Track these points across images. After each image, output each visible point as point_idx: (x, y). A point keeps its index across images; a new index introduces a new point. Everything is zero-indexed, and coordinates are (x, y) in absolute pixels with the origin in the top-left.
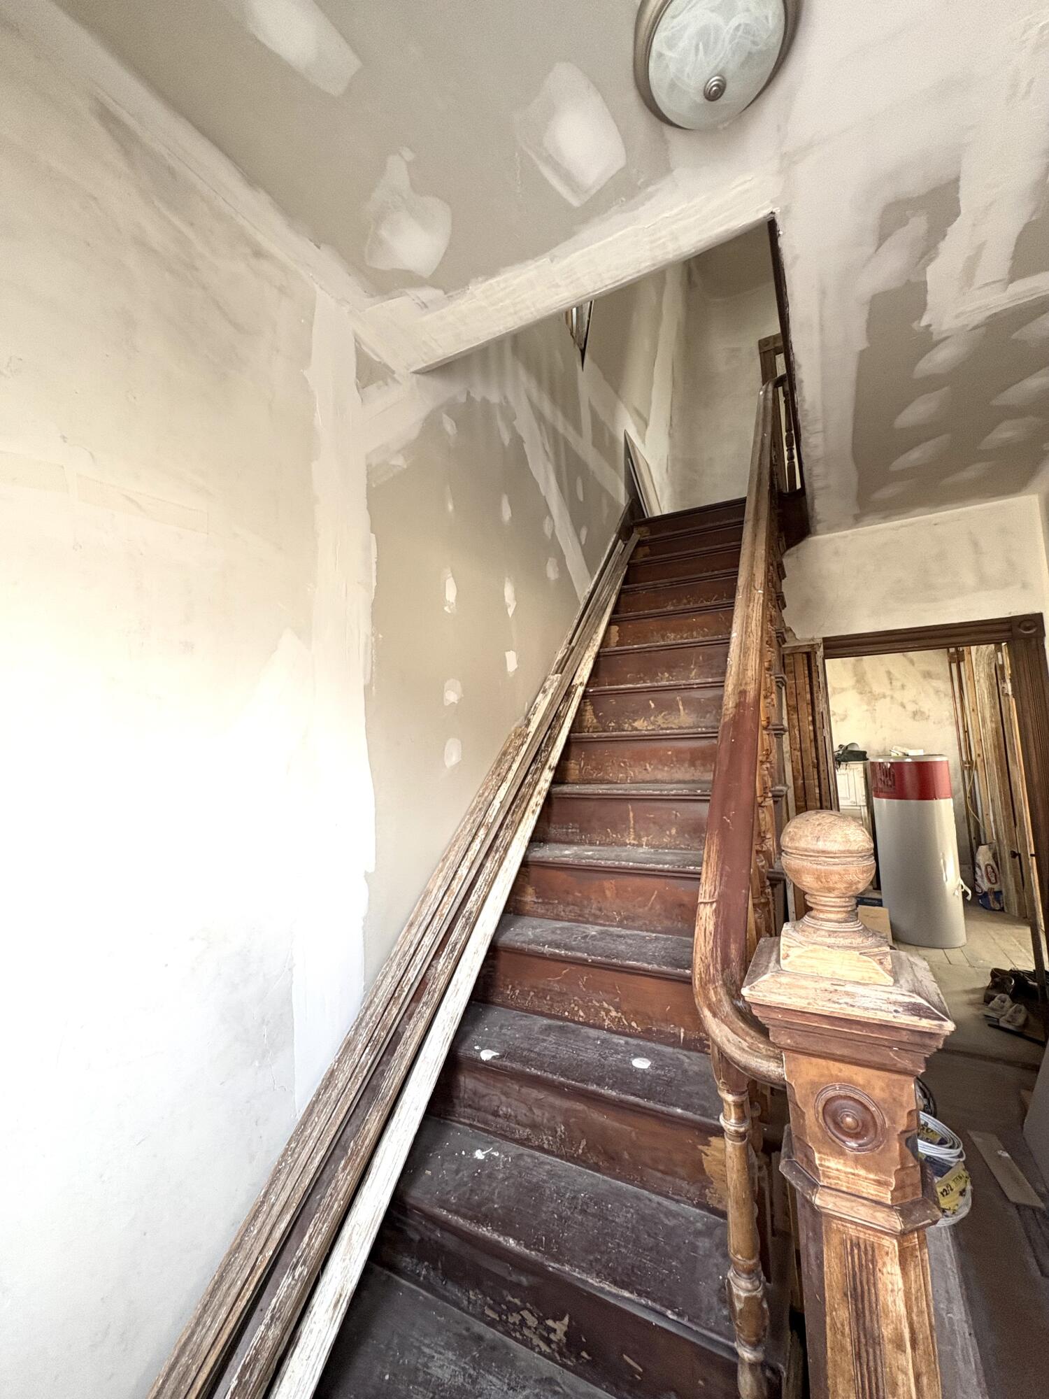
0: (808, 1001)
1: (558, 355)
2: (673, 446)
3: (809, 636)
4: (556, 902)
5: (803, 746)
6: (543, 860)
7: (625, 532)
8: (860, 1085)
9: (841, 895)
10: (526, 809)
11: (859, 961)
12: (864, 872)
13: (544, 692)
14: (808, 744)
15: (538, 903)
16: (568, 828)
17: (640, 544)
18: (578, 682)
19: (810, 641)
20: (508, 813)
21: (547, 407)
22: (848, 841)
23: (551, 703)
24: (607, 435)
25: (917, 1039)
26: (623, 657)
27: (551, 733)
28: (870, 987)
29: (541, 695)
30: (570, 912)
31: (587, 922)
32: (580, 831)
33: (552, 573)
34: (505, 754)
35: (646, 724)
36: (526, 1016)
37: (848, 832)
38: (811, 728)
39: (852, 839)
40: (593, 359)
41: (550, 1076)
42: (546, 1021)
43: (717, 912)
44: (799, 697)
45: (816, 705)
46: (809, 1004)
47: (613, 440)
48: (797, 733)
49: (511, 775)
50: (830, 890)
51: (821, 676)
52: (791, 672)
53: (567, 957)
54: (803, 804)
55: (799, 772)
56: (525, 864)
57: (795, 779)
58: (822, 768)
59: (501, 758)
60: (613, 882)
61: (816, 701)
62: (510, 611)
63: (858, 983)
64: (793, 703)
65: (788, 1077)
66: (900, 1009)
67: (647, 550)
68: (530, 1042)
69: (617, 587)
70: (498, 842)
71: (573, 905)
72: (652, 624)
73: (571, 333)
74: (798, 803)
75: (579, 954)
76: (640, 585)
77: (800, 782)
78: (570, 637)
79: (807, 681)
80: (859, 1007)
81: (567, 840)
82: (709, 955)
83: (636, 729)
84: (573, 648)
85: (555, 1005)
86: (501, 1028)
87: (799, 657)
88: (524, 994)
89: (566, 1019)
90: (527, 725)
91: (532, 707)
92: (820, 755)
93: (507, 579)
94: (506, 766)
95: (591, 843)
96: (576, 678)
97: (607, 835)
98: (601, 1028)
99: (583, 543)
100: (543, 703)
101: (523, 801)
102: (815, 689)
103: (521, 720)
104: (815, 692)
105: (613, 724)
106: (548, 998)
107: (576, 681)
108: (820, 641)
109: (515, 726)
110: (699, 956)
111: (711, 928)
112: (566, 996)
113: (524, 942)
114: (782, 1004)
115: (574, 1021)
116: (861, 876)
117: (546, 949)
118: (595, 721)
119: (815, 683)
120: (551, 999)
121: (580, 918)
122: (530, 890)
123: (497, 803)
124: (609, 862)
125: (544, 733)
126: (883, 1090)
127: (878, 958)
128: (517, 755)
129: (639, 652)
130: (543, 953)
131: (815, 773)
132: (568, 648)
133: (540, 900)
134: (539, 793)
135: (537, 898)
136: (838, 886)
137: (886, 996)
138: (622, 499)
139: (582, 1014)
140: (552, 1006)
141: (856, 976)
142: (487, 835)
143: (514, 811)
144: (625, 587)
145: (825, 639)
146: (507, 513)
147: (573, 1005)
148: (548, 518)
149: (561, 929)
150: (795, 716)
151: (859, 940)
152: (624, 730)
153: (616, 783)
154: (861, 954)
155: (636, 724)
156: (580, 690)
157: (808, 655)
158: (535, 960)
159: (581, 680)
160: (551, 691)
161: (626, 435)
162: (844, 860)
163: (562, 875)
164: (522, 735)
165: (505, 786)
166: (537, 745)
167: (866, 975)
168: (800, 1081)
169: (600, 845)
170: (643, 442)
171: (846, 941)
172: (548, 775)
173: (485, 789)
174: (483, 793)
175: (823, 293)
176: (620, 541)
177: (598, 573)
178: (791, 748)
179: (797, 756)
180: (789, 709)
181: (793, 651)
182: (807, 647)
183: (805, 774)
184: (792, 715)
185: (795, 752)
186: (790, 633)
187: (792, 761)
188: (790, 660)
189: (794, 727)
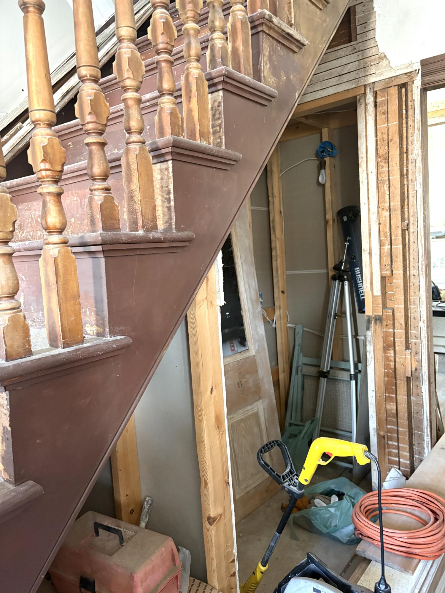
3: (406, 62)
5: (392, 204)
14: (396, 203)
19: (406, 68)
44: (390, 144)
45: (410, 153)
48: (386, 188)
52: (384, 113)
54: (389, 272)
55: (386, 236)
58: (412, 229)
61: (410, 148)
74: (384, 272)
77: (387, 247)
87: (395, 91)
92: (411, 214)
102: (410, 131)
104: (410, 135)
108: (418, 66)
119: (410, 123)
145: (424, 62)
150: (385, 169)
157: (404, 85)
178: (379, 207)
179: (385, 217)
180: (379, 160)
181: (387, 84)
182: (403, 76)
183: (393, 238)
184: (382, 167)
185: (383, 212)
186: (384, 60)
187: (380, 224)
188: (383, 97)
189: (383, 182)
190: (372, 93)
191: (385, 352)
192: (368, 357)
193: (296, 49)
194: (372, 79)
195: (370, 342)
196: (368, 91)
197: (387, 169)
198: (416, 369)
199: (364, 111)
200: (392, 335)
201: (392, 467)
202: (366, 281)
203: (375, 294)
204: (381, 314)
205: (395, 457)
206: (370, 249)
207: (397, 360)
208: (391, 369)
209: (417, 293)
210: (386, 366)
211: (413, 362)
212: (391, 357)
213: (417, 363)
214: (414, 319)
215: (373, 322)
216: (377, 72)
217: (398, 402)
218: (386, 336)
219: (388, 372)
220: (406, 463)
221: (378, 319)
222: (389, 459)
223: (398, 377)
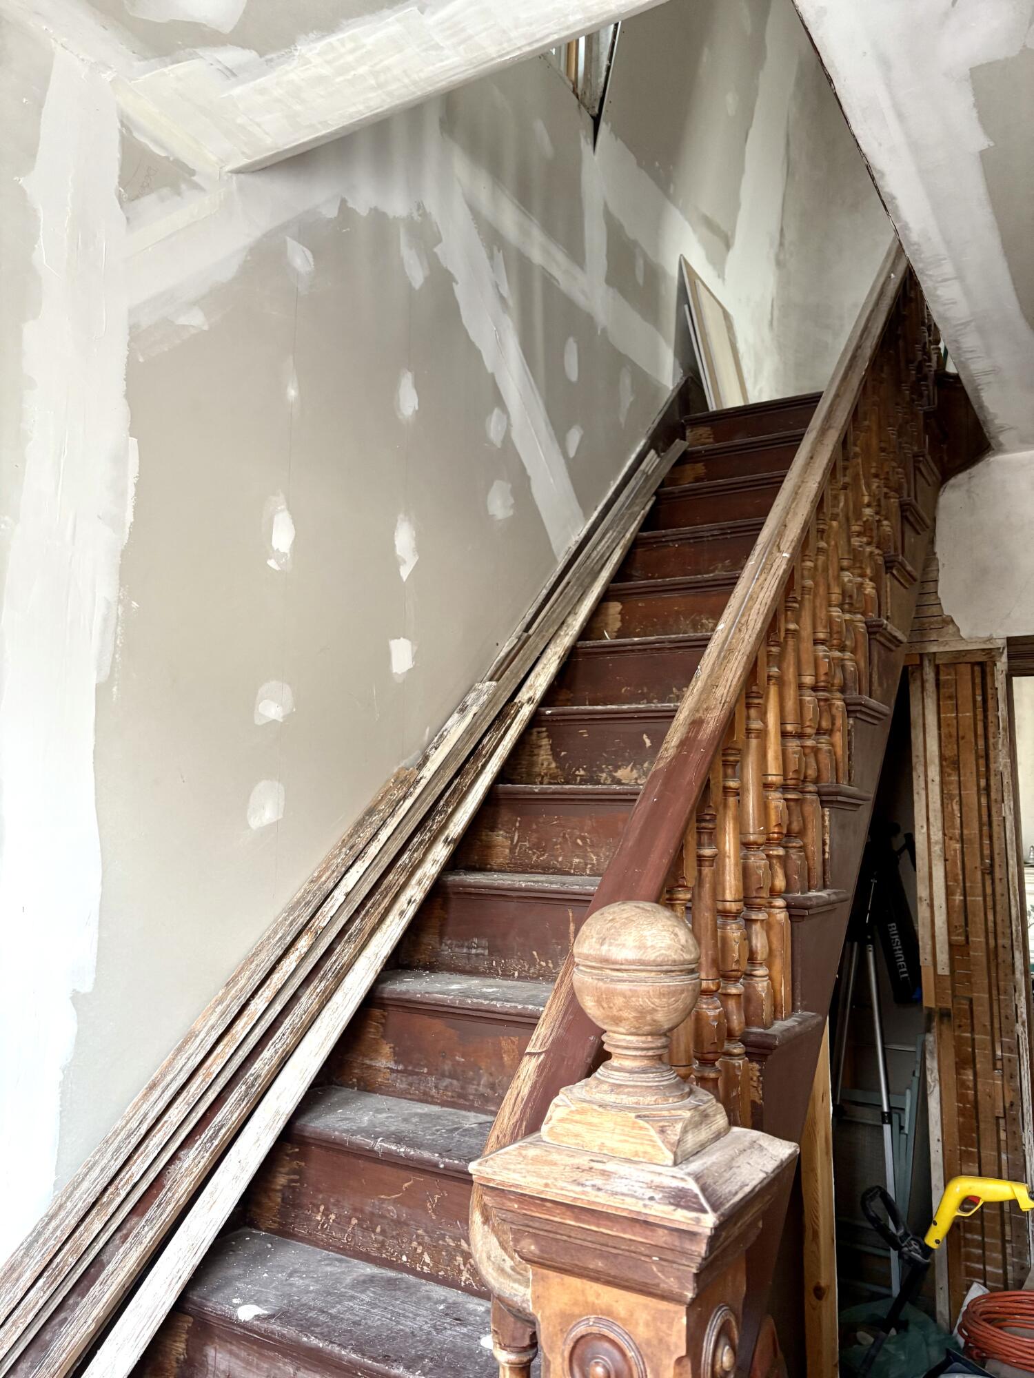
0: (545, 1181)
1: (539, 126)
2: (784, 283)
3: (984, 634)
4: (425, 1070)
5: (965, 832)
6: (407, 997)
7: (662, 437)
8: (621, 1319)
9: (633, 1030)
10: (388, 910)
11: (634, 1126)
12: (662, 995)
13: (463, 710)
14: (973, 831)
15: (398, 1071)
16: (470, 948)
17: (685, 458)
18: (526, 697)
19: (985, 642)
20: (357, 911)
21: (509, 219)
22: (642, 947)
23: (469, 731)
24: (640, 263)
25: (676, 1242)
26: (616, 657)
27: (459, 783)
28: (640, 1166)
29: (456, 716)
30: (446, 1088)
31: (470, 1108)
32: (490, 954)
33: (499, 505)
34: (370, 812)
35: (635, 774)
36: (340, 1261)
37: (646, 933)
38: (984, 801)
39: (649, 944)
40: (616, 132)
41: (336, 1349)
42: (369, 1270)
43: (541, 1068)
44: (961, 742)
45: (992, 760)
46: (546, 1185)
47: (654, 274)
48: (956, 807)
49: (374, 849)
50: (617, 1020)
51: (1002, 706)
52: (950, 697)
53: (408, 1158)
54: (962, 938)
55: (956, 881)
56: (372, 1001)
57: (949, 893)
58: (998, 874)
59: (363, 819)
60: (515, 1039)
61: (992, 754)
62: (405, 572)
63: (629, 1161)
64: (950, 752)
65: (534, 1307)
66: (658, 1196)
67: (700, 468)
68: (329, 1299)
69: (628, 535)
70: (329, 964)
71: (451, 1077)
72: (677, 602)
73: (574, 91)
74: (954, 938)
75: (426, 1155)
76: (669, 531)
77: (958, 898)
78: (528, 618)
79: (980, 717)
80: (606, 1192)
81: (468, 968)
82: (509, 1132)
83: (619, 782)
84: (529, 637)
85: (388, 1242)
86: (290, 1275)
87: (965, 670)
88: (342, 1221)
89: (402, 1268)
90: (421, 766)
91: (439, 736)
92: (996, 851)
93: (401, 516)
94: (368, 833)
95: (506, 975)
96: (524, 689)
97: (532, 962)
98: (453, 1284)
99: (572, 453)
100: (456, 728)
101: (385, 897)
102: (991, 729)
103: (415, 756)
104: (991, 735)
105: (582, 773)
106: (378, 1230)
107: (523, 696)
108: (1001, 643)
109: (402, 764)
110: (496, 1133)
111: (525, 1091)
112: (405, 1229)
113: (347, 1131)
114: (516, 1186)
115: (412, 1271)
116: (657, 1001)
117: (380, 1145)
118: (553, 765)
119: (991, 718)
120: (383, 1232)
121: (461, 1101)
122: (386, 1049)
123: (339, 896)
124: (509, 1005)
125: (447, 780)
126: (647, 1325)
127: (661, 1124)
128: (392, 814)
129: (644, 648)
130: (372, 1151)
131: (988, 883)
132: (519, 639)
133: (400, 1067)
134: (419, 883)
135: (396, 1062)
136: (625, 1014)
137: (648, 1178)
138: (668, 378)
139: (427, 1259)
140: (383, 1244)
141: (627, 1149)
142: (311, 949)
143: (368, 912)
144: (645, 534)
145: (1011, 641)
146: (408, 401)
147: (415, 1244)
148: (496, 411)
149: (421, 1115)
150: (954, 778)
151: (650, 1099)
152: (599, 783)
153: (568, 874)
154: (638, 1117)
155: (619, 774)
156: (526, 711)
157: (982, 665)
158: (361, 1163)
159: (531, 694)
160: (474, 709)
161: (684, 265)
162: (633, 975)
163: (438, 1025)
164: (406, 782)
165: (359, 868)
166: (430, 801)
167: (640, 1149)
168: (547, 1313)
169: (520, 978)
170: (721, 275)
171: (630, 1098)
172: (441, 852)
173: (327, 869)
174: (320, 877)
175: (885, 64)
176: (652, 452)
177: (600, 508)
178: (944, 834)
179: (955, 850)
180: (944, 763)
181: (957, 659)
182: (980, 652)
183: (968, 885)
184: (949, 775)
185: (951, 842)
186: (951, 626)
187: (946, 860)
188: (949, 674)
189: (951, 798)
190: (932, 667)
191: (958, 1073)
192: (929, 1079)
193: (893, 647)
194: (933, 648)
195: (932, 1053)
196: (926, 663)
197: (956, 778)
198: (1012, 1104)
199: (920, 689)
200: (970, 1042)
201: (972, 1283)
202: (924, 949)
203: (940, 972)
204: (949, 1005)
205: (978, 1262)
206: (932, 899)
207: (979, 1087)
208: (969, 1103)
209: (1010, 976)
210: (961, 1098)
211: (1006, 1092)
212: (968, 1080)
213: (1012, 1093)
214: (1007, 1018)
215: (936, 1019)
216: (940, 640)
217: (983, 1161)
218: (959, 1043)
219: (965, 1107)
220: (996, 1274)
221: (945, 1015)
222: (967, 1267)
223: (981, 1117)
